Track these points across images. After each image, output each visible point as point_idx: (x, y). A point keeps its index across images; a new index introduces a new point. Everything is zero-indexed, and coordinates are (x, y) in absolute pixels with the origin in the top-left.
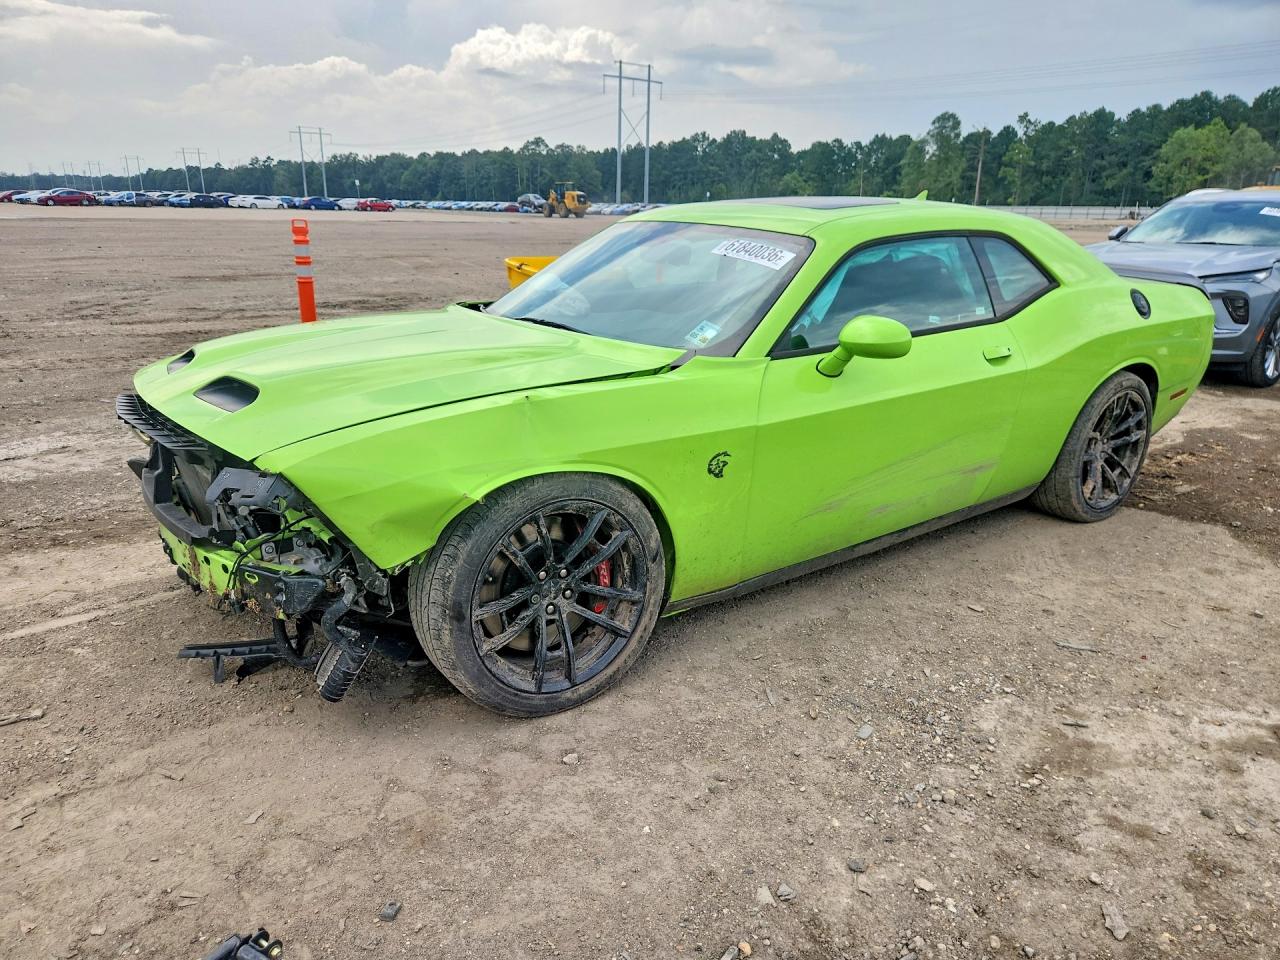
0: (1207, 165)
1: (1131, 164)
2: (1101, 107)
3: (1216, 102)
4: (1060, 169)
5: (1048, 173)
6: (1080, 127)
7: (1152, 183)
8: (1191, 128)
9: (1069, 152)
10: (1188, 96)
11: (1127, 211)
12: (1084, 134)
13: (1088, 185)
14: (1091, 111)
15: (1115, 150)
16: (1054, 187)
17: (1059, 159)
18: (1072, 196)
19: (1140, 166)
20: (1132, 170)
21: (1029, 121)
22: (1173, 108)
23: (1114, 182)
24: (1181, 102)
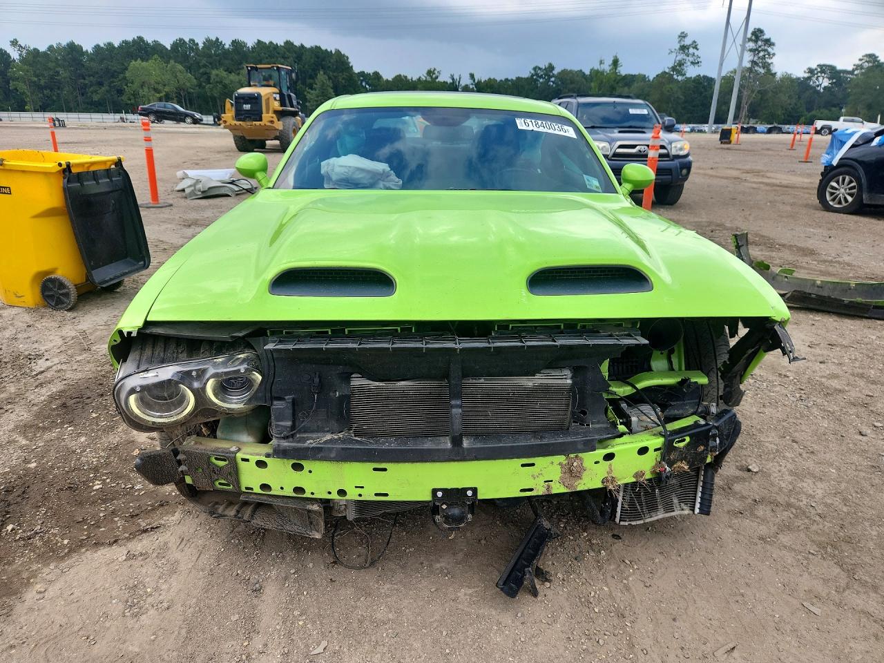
0: (160, 87)
1: (106, 83)
2: (70, 40)
3: (148, 44)
4: (54, 84)
5: (46, 87)
6: (60, 54)
7: (124, 98)
8: (139, 61)
9: (58, 72)
10: (130, 39)
11: (118, 116)
12: (64, 60)
13: (80, 98)
14: (64, 43)
15: (90, 73)
16: (55, 98)
17: (52, 78)
18: (72, 105)
19: (112, 85)
20: (107, 88)
21: (20, 46)
22: (121, 47)
23: (99, 96)
24: (125, 42)
